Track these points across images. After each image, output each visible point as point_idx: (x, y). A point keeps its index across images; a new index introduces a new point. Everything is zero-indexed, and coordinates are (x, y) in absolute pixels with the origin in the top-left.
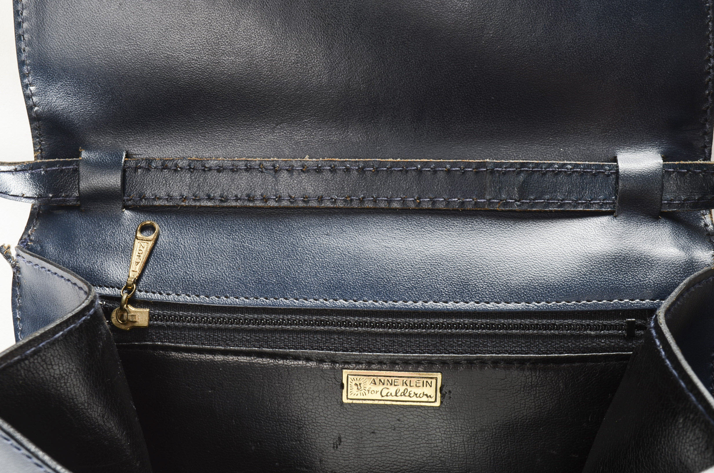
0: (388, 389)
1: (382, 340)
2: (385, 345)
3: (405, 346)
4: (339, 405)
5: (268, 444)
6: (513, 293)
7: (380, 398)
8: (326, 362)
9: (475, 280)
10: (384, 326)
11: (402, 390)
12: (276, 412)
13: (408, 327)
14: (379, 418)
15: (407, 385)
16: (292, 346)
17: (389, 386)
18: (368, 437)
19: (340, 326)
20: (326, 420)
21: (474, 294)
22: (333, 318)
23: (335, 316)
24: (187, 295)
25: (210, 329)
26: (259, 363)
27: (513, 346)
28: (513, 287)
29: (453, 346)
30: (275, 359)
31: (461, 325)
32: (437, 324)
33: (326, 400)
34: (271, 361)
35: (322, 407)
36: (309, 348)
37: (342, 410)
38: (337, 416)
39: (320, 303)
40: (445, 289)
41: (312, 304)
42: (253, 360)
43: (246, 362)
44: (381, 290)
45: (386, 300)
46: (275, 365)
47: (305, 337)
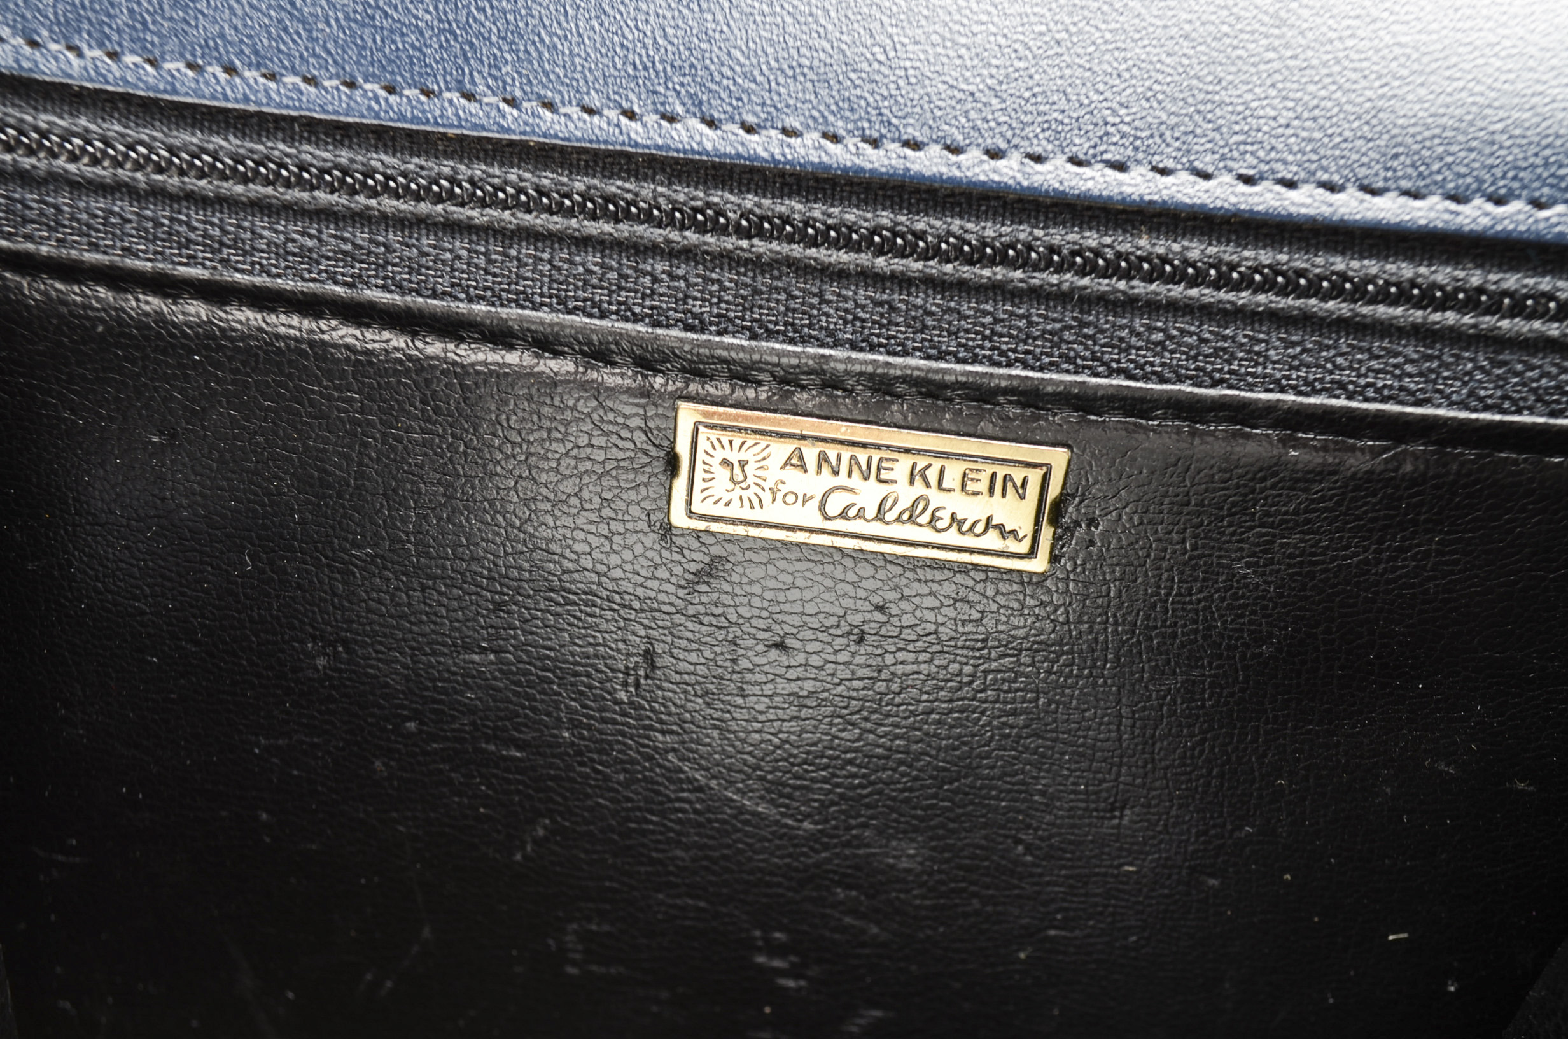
0: (850, 490)
1: (846, 299)
2: (856, 318)
3: (934, 328)
4: (656, 536)
5: (377, 652)
6: (1396, 156)
7: (818, 522)
8: (613, 364)
9: (1245, 88)
10: (859, 243)
11: (905, 503)
12: (409, 541)
13: (958, 254)
14: (808, 595)
15: (928, 486)
16: (485, 289)
17: (856, 481)
18: (757, 660)
19: (683, 228)
20: (599, 584)
21: (1238, 144)
22: (654, 191)
23: (662, 184)
24: (70, 48)
25: (157, 193)
26: (348, 347)
27: (1369, 369)
28: (1403, 127)
29: (1130, 347)
30: (414, 335)
31: (1172, 265)
32: (1074, 253)
33: (606, 512)
34: (394, 343)
35: (590, 538)
36: (550, 306)
37: (665, 553)
38: (643, 572)
39: (605, 126)
40: (1123, 111)
41: (571, 126)
42: (323, 332)
43: (296, 339)
44: (858, 92)
45: (876, 135)
46: (410, 358)
47: (538, 260)
